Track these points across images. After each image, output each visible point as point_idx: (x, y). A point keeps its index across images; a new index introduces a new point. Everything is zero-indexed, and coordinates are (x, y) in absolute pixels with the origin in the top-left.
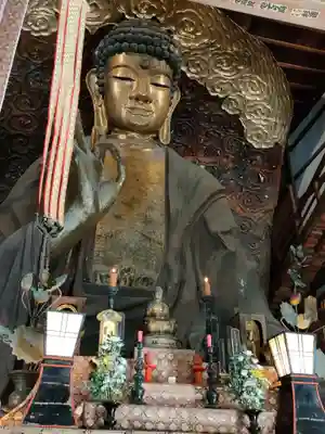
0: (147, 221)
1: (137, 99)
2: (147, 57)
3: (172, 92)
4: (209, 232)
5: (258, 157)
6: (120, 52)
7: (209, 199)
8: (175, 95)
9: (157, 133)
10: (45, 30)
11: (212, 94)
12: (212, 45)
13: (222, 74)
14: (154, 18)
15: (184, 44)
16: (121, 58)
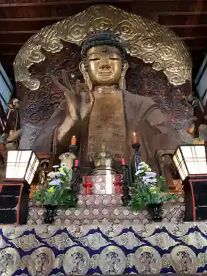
0: (116, 126)
1: (103, 67)
2: (105, 46)
3: (123, 63)
4: (150, 126)
5: (178, 90)
6: (91, 47)
7: (148, 110)
8: (125, 65)
9: (118, 85)
10: (58, 49)
11: (146, 62)
12: (140, 36)
13: (149, 50)
14: (108, 30)
15: (125, 39)
16: (92, 50)
